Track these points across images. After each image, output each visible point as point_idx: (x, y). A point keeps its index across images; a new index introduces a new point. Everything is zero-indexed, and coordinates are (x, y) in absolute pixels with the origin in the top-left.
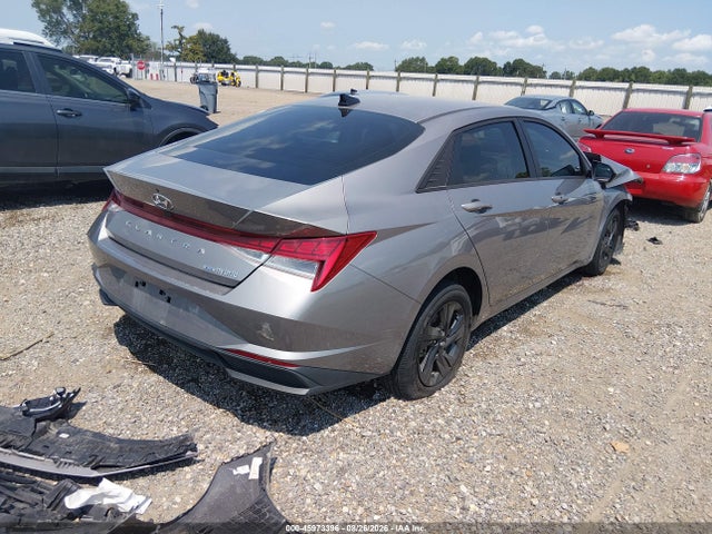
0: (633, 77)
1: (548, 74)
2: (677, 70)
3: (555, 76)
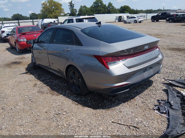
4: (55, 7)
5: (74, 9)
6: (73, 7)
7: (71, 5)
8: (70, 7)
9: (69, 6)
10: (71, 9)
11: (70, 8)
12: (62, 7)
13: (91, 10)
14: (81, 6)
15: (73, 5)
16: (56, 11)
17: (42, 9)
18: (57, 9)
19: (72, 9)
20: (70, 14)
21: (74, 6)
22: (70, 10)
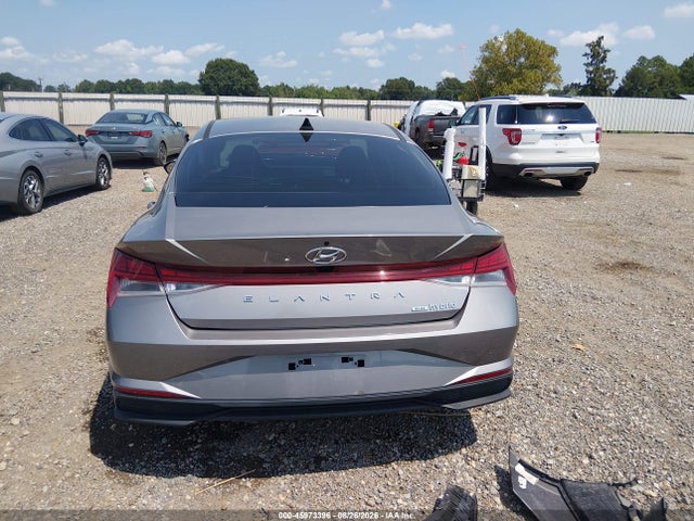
0: (129, 89)
1: (43, 88)
2: (165, 81)
3: (50, 89)
4: (527, 59)
5: (604, 67)
6: (604, 59)
7: (597, 52)
8: (590, 60)
9: (586, 55)
10: (591, 69)
11: (587, 65)
12: (557, 61)
13: (682, 77)
14: (642, 59)
15: (605, 51)
16: (531, 74)
17: (478, 66)
18: (533, 67)
19: (597, 69)
20: (585, 86)
21: (605, 57)
22: (587, 72)
